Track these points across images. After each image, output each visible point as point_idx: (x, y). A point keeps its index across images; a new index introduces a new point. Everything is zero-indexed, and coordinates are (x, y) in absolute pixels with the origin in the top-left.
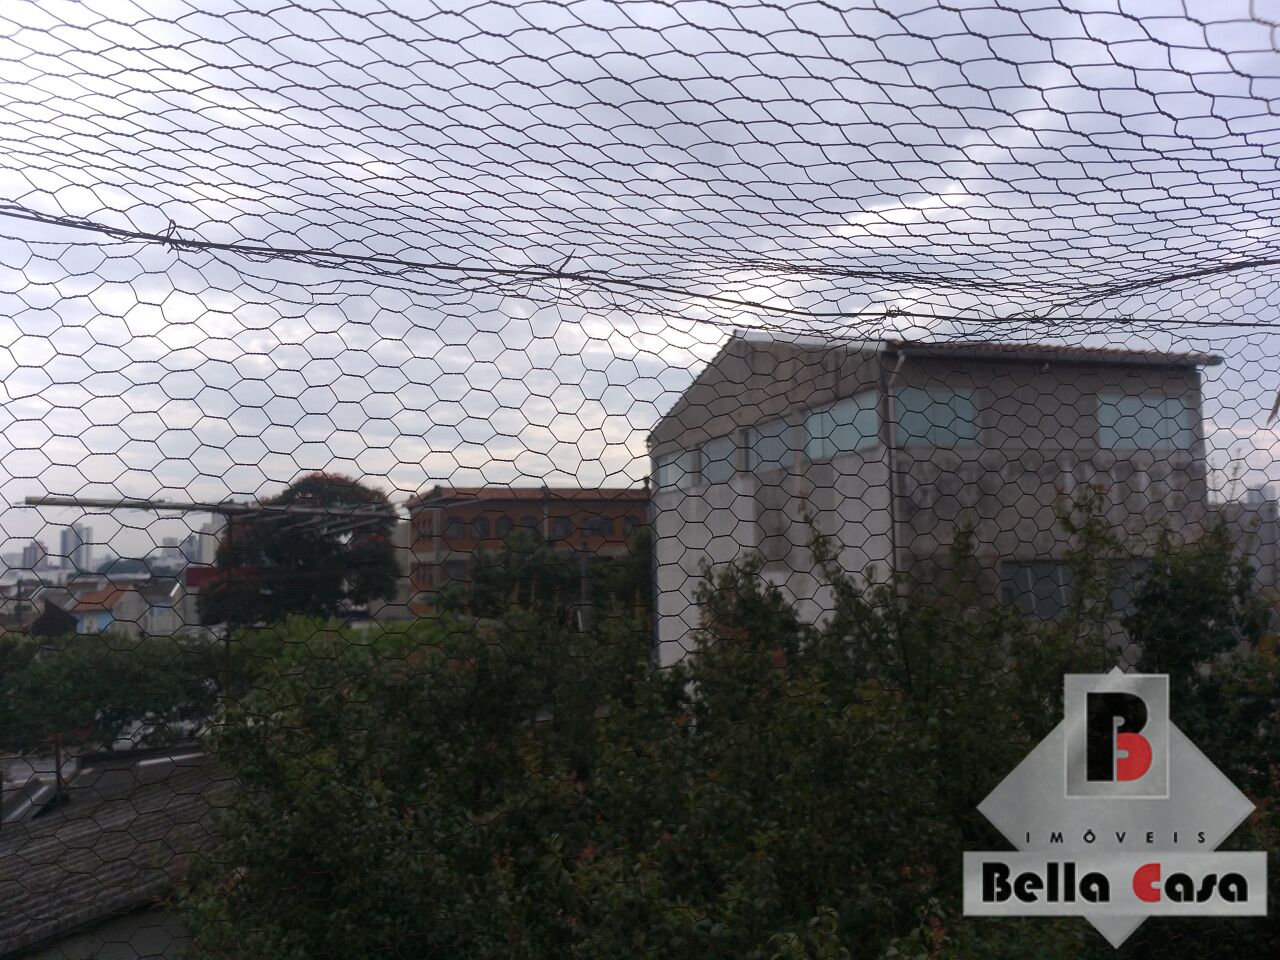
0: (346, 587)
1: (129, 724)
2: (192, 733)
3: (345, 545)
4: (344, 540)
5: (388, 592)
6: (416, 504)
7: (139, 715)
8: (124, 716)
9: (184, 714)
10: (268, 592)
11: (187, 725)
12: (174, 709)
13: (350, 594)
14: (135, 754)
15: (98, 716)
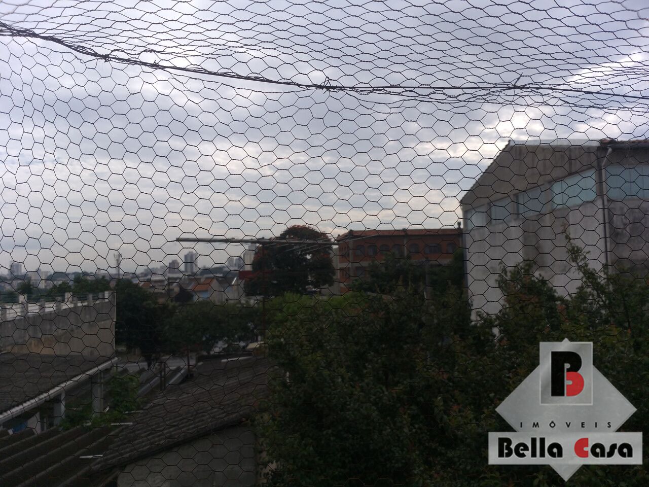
0: (310, 279)
1: (217, 343)
2: (244, 347)
3: (309, 259)
4: (308, 257)
5: (331, 282)
6: (341, 240)
7: (221, 338)
8: (214, 339)
9: (240, 339)
10: (275, 282)
11: (242, 344)
12: (236, 336)
13: (312, 283)
14: (219, 356)
15: (204, 339)
